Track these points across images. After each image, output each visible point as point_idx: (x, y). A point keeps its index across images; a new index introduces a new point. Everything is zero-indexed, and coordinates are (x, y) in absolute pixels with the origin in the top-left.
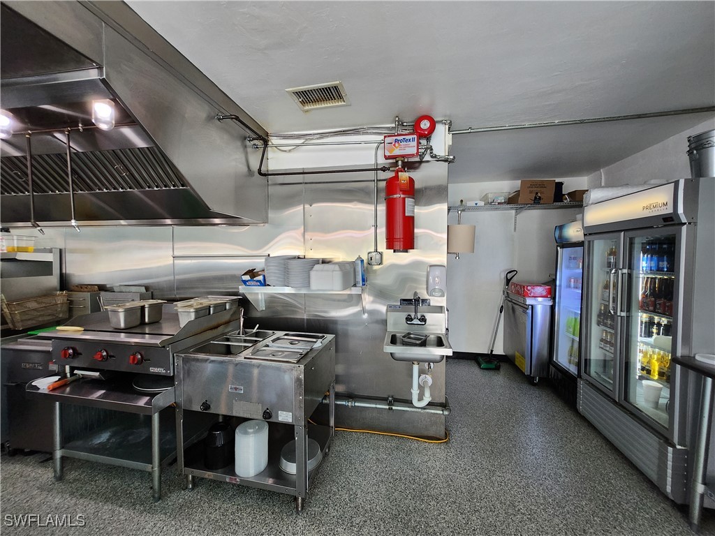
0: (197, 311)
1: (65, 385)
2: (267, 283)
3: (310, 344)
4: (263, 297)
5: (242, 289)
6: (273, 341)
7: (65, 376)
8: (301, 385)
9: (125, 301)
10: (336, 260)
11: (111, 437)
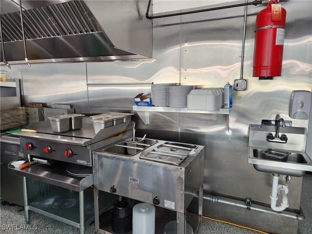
0: (106, 123)
1: (28, 167)
2: (153, 104)
3: (185, 151)
4: (148, 115)
5: (135, 108)
6: (158, 147)
7: (27, 161)
8: (182, 182)
9: (59, 114)
10: (205, 87)
11: (55, 202)
